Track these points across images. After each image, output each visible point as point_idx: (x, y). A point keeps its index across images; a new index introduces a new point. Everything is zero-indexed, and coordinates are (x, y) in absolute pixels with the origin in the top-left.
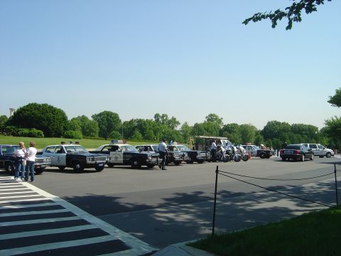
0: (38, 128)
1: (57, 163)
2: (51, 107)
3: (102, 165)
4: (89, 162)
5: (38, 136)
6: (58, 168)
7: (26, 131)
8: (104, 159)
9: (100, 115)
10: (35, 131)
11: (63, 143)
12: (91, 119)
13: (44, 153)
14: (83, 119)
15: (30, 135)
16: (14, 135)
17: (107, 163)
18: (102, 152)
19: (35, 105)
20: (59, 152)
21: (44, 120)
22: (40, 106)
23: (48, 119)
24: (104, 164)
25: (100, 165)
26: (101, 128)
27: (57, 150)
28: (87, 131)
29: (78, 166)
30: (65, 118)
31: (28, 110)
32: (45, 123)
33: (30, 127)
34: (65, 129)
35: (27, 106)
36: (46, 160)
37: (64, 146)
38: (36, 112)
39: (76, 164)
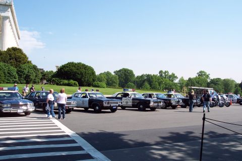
0: (74, 80)
1: (82, 105)
2: (84, 65)
3: (115, 107)
4: (105, 105)
5: (74, 85)
6: (83, 109)
7: (66, 82)
8: (117, 103)
9: (120, 71)
10: (72, 81)
11: (86, 90)
12: (113, 74)
13: (73, 98)
14: (108, 74)
15: (69, 85)
16: (57, 84)
17: (119, 106)
18: (116, 98)
19: (73, 63)
20: (84, 97)
21: (79, 74)
22: (76, 64)
23: (82, 74)
24: (117, 107)
25: (114, 108)
26: (120, 81)
27: (82, 95)
28: (111, 82)
29: (97, 108)
30: (93, 73)
31: (67, 67)
32: (79, 77)
33: (68, 79)
34: (94, 80)
35: (67, 64)
36: (73, 103)
37: (87, 92)
38: (73, 68)
39: (96, 106)
